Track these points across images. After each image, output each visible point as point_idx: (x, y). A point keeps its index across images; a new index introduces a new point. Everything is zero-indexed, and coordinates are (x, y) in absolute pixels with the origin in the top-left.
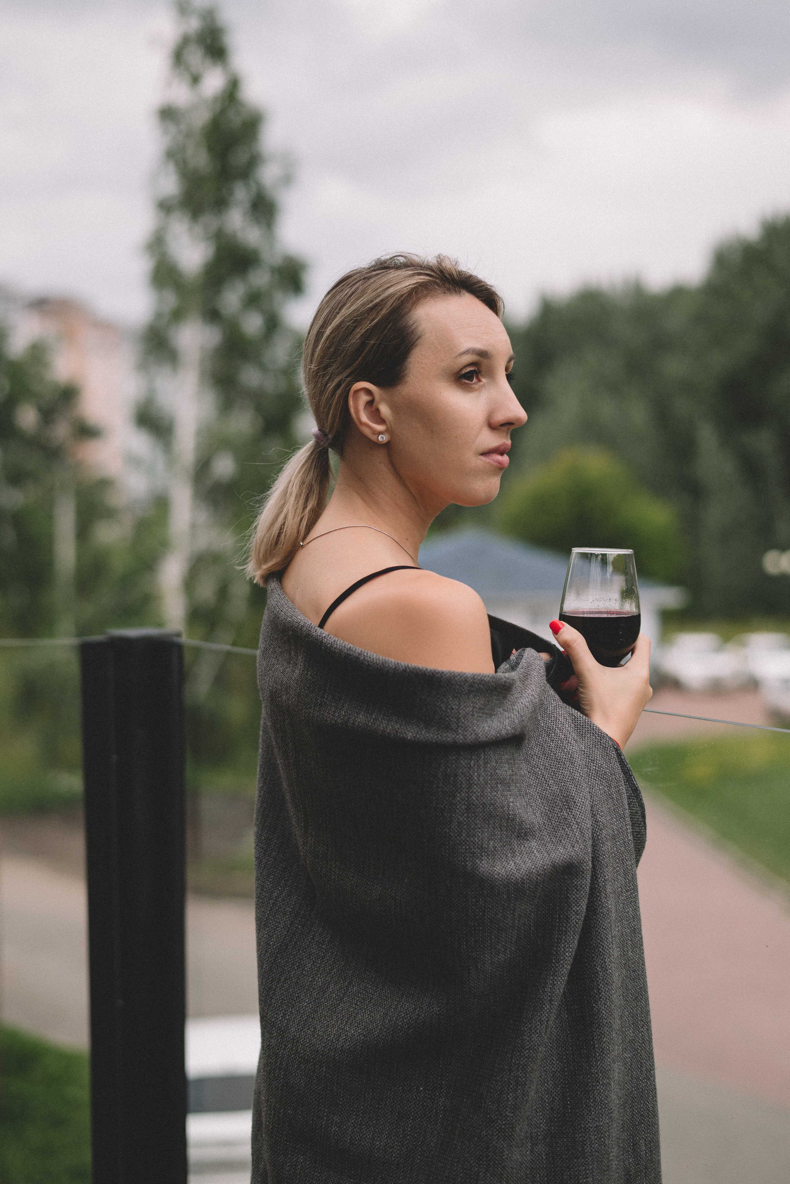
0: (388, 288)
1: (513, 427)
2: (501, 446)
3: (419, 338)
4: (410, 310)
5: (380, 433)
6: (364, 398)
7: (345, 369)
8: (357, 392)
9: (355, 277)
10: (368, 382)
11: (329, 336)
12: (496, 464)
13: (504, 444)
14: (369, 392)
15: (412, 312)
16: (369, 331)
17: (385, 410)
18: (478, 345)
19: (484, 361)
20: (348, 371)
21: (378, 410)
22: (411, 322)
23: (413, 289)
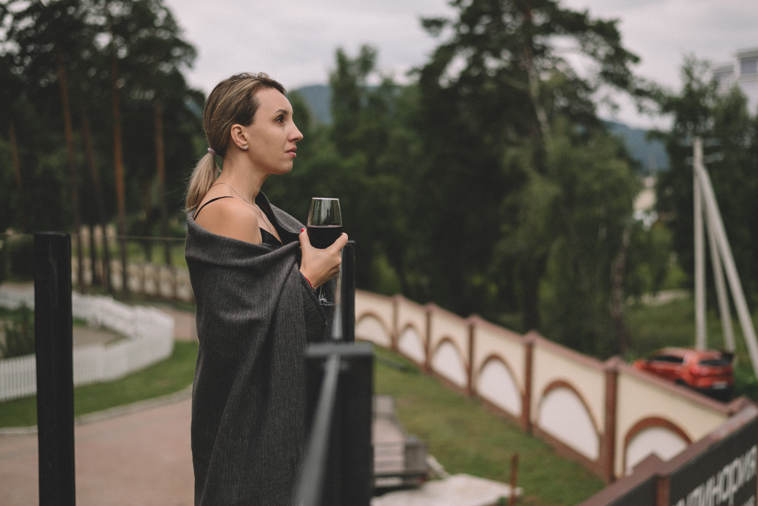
0: (244, 86)
1: (297, 141)
2: (294, 148)
3: (259, 105)
4: (254, 95)
5: (245, 145)
6: (237, 131)
7: (228, 119)
8: (234, 128)
9: (226, 83)
10: (239, 124)
11: (220, 107)
12: (292, 156)
13: (295, 148)
14: (239, 128)
15: (255, 95)
16: (238, 103)
17: (246, 135)
18: (283, 109)
19: (285, 115)
20: (230, 120)
21: (243, 136)
22: (255, 99)
23: (254, 86)
